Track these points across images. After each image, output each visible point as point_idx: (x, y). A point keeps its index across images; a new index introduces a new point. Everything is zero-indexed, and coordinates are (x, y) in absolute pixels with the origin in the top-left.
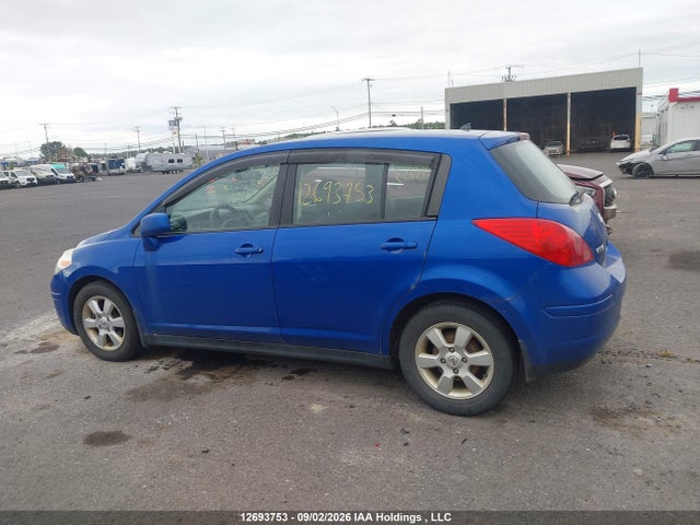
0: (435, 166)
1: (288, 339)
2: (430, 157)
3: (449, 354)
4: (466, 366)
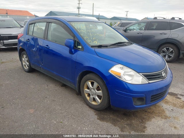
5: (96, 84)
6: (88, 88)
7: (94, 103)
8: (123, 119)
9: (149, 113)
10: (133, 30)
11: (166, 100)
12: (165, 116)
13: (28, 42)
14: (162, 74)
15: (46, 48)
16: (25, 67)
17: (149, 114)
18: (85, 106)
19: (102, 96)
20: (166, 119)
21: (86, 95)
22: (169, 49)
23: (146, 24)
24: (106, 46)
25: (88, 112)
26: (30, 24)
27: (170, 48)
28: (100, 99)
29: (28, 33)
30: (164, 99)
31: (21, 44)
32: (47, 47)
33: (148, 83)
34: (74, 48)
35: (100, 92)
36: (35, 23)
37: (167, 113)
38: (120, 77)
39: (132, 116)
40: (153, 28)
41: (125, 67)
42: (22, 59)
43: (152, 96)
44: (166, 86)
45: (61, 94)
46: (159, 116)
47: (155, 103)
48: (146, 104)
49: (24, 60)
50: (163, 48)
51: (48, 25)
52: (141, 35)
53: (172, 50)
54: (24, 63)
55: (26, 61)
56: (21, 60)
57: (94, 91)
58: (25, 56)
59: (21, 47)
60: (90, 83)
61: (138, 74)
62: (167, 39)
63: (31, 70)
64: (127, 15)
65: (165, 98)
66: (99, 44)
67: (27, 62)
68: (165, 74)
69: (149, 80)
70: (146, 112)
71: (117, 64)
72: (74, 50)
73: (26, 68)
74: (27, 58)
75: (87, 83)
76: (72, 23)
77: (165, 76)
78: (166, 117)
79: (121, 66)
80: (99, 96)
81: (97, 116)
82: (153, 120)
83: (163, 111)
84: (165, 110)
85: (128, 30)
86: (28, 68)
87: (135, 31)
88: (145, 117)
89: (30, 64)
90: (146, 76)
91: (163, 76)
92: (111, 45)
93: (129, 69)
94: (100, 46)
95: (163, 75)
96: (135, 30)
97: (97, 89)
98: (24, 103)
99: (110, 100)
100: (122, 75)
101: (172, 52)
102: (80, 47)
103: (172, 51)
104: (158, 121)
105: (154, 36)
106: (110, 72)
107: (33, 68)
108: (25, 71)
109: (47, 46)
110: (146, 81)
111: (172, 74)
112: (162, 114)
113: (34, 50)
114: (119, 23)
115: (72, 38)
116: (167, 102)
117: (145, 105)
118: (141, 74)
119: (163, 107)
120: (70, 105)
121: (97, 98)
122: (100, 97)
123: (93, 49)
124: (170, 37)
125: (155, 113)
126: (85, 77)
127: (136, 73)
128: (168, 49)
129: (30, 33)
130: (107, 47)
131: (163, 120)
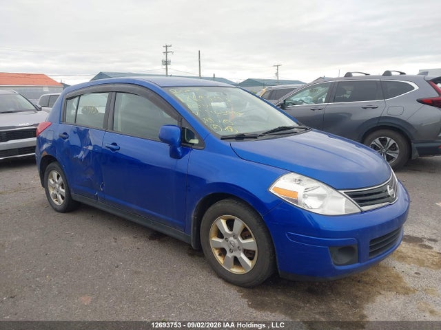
5: (239, 224)
6: (220, 235)
7: (236, 270)
8: (308, 302)
9: (367, 284)
10: (301, 104)
11: (400, 254)
12: (403, 287)
13: (65, 138)
14: (387, 190)
15: (113, 149)
16: (54, 200)
17: (368, 286)
18: (215, 279)
19: (254, 252)
20: (408, 294)
21: (216, 253)
22: (385, 140)
23: (327, 89)
24: (254, 137)
25: (223, 292)
26: (67, 99)
27: (388, 139)
28: (251, 259)
29: (62, 120)
30: (395, 252)
31: (45, 146)
32: (113, 146)
33: (360, 211)
34: (180, 145)
35: (251, 240)
36: (80, 96)
37: (408, 282)
38: (296, 201)
39: (329, 293)
40: (345, 95)
41: (306, 178)
42: (47, 180)
43: (372, 241)
44: (399, 218)
45: (151, 257)
46: (390, 290)
47: (378, 258)
48: (359, 261)
49: (52, 182)
50: (373, 139)
51: (113, 97)
52: (321, 112)
53: (392, 142)
54: (51, 192)
55: (57, 185)
56: (44, 183)
57: (235, 241)
58: (55, 174)
59: (45, 153)
60: (223, 222)
61: (335, 193)
62: (380, 118)
63: (72, 206)
64: (277, 74)
65: (398, 249)
66: (237, 132)
67: (60, 188)
68: (392, 190)
69: (361, 206)
70: (359, 281)
71: (287, 173)
72: (182, 149)
73: (57, 203)
74: (60, 178)
75: (218, 223)
76: (171, 90)
77: (393, 195)
78: (406, 291)
79: (297, 176)
80: (247, 253)
81: (246, 300)
82: (379, 299)
83: (398, 277)
84: (401, 275)
85: (288, 104)
86: (62, 201)
87: (305, 105)
88: (359, 294)
89: (68, 192)
90: (353, 196)
91: (389, 196)
92: (265, 133)
93: (315, 181)
94: (241, 137)
95: (390, 192)
96: (306, 103)
97: (241, 235)
98: (65, 283)
99: (275, 257)
100: (300, 196)
101: (393, 148)
102: (196, 141)
103: (394, 144)
104: (390, 301)
105: (350, 115)
106: (273, 192)
107: (78, 200)
108: (56, 210)
109: (114, 144)
110: (354, 208)
111: (407, 193)
112: (395, 285)
113: (79, 156)
114: (264, 90)
115: (175, 122)
116: (403, 258)
117: (358, 264)
118: (342, 192)
119: (397, 268)
120: (179, 281)
121: (243, 256)
122: (249, 254)
123: (227, 143)
124: (385, 114)
125: (379, 282)
126: (211, 208)
127: (330, 189)
128: (383, 141)
129: (70, 119)
130: (256, 138)
131: (402, 298)
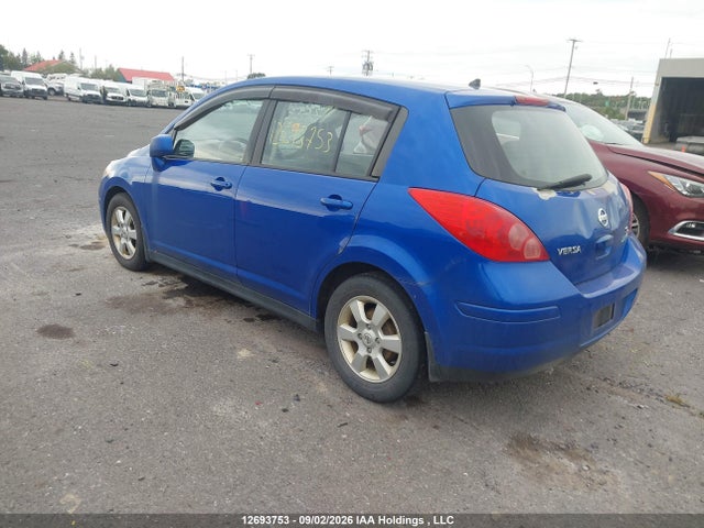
0: (391, 118)
1: (241, 280)
2: (388, 109)
3: (366, 331)
4: (378, 347)
